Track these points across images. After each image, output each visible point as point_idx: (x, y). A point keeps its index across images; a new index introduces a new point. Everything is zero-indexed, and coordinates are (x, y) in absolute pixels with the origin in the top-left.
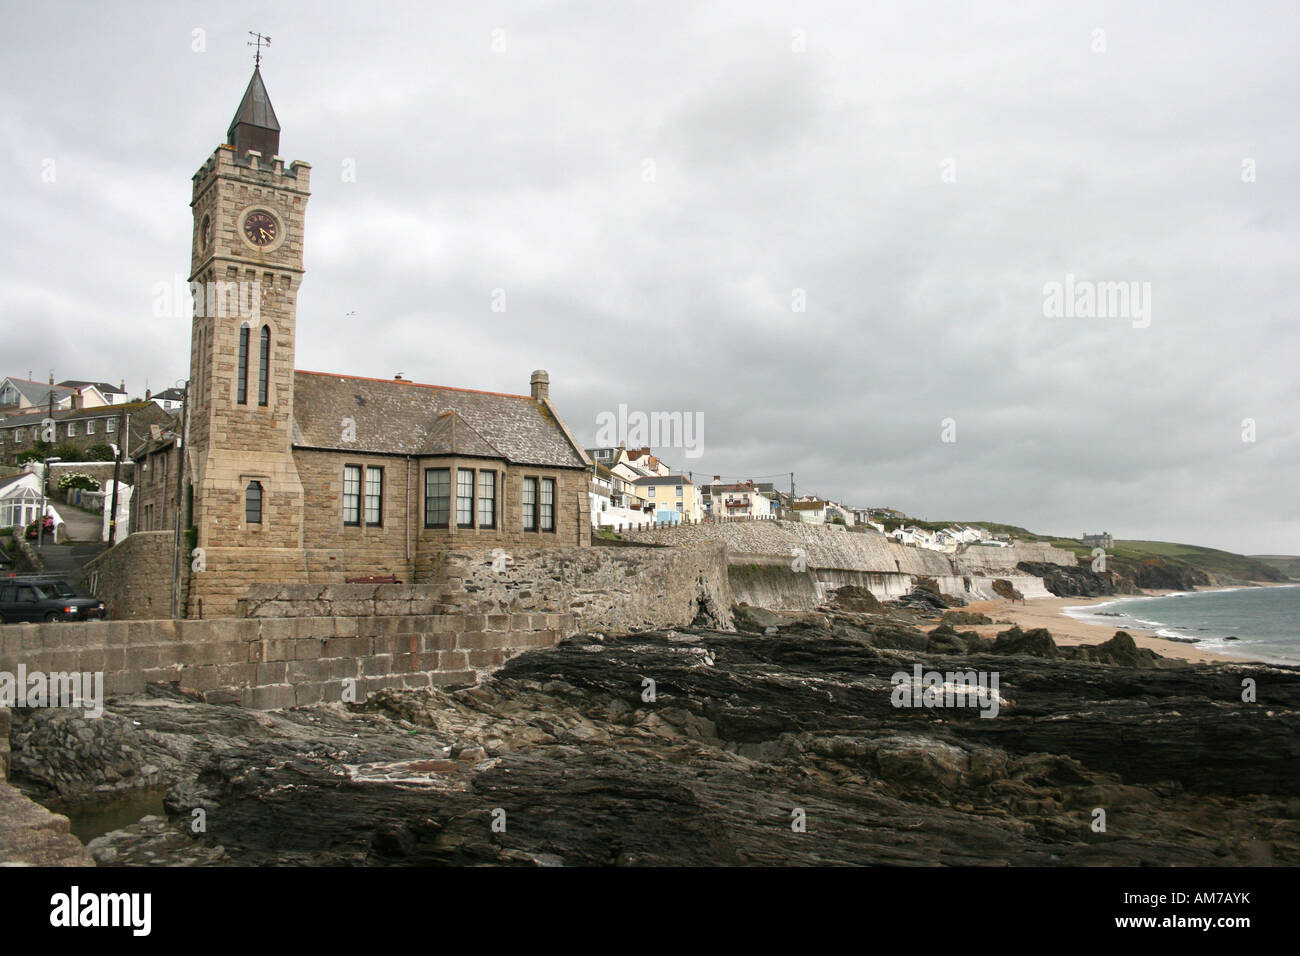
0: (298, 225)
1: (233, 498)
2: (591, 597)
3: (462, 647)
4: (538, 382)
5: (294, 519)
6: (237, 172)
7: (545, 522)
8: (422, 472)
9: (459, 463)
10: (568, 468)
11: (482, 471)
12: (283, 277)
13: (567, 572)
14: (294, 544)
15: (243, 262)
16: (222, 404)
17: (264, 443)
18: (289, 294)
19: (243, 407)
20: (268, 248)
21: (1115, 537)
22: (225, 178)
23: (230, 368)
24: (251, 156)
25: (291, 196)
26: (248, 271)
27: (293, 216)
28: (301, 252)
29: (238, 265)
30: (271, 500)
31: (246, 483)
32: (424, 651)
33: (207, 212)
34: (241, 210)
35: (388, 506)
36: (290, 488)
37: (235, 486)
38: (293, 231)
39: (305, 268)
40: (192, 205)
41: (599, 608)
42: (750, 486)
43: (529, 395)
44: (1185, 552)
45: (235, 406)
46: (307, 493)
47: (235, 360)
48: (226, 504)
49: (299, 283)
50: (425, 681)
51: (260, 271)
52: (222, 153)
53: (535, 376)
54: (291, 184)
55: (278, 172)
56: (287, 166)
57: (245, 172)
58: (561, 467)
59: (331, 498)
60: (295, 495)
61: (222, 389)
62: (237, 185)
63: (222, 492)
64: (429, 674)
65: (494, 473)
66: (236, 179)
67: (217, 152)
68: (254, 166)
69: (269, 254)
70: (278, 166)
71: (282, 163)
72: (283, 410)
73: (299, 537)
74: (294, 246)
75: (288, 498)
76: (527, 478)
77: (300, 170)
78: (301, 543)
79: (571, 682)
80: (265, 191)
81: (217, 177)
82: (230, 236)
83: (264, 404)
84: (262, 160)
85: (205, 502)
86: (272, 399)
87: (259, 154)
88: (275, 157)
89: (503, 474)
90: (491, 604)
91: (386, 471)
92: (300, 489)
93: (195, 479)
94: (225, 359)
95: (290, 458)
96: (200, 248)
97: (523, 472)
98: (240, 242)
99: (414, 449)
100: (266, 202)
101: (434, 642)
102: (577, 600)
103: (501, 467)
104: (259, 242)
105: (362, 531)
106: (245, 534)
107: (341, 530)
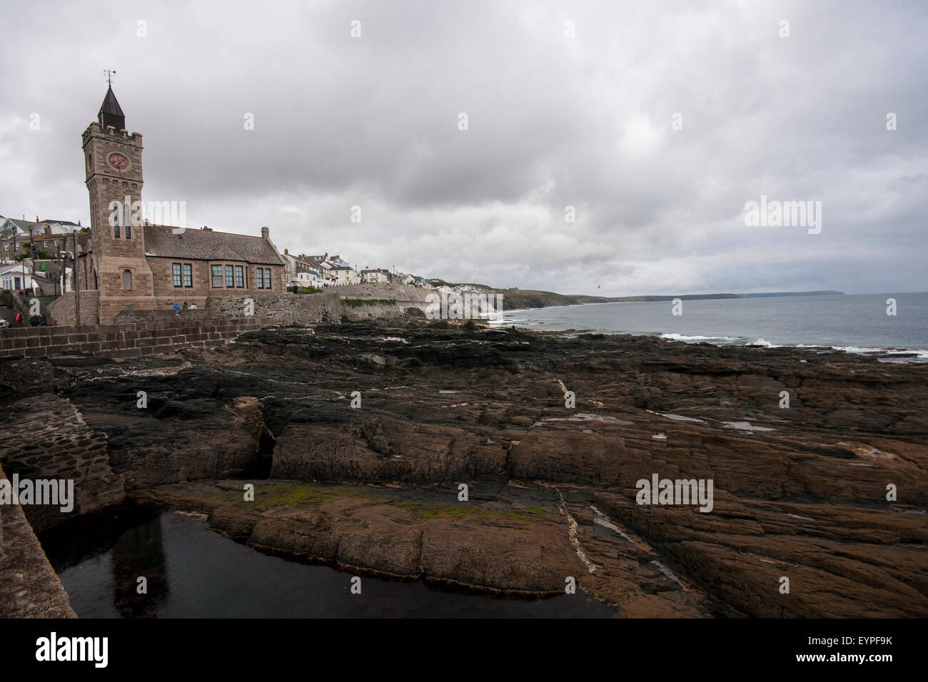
0: (139, 162)
1: (117, 277)
2: (275, 312)
3: (218, 331)
4: (265, 231)
5: (149, 285)
6: (103, 135)
7: (267, 285)
8: (210, 266)
9: (225, 263)
10: (276, 265)
11: (236, 266)
12: (133, 184)
13: (265, 303)
14: (150, 295)
15: (111, 177)
16: (107, 237)
17: (131, 254)
18: (136, 191)
19: (118, 239)
20: (123, 171)
21: (520, 289)
22: (97, 138)
24: (110, 129)
25: (133, 148)
26: (114, 180)
27: (135, 157)
28: (141, 173)
29: (109, 178)
30: (136, 277)
31: (122, 271)
32: (201, 333)
33: (90, 152)
34: (108, 152)
35: (195, 279)
36: (146, 272)
37: (117, 272)
38: (136, 164)
39: (144, 180)
40: (83, 148)
42: (379, 270)
43: (261, 236)
44: (543, 294)
45: (114, 238)
46: (154, 274)
48: (113, 279)
49: (142, 187)
50: (202, 344)
51: (121, 181)
52: (93, 126)
53: (263, 229)
54: (133, 143)
55: (125, 137)
56: (130, 134)
57: (108, 136)
58: (273, 265)
59: (166, 276)
60: (149, 275)
61: (106, 231)
62: (104, 141)
63: (110, 274)
64: (204, 342)
65: (242, 266)
66: (104, 139)
67: (91, 125)
68: (112, 133)
69: (124, 174)
70: (125, 134)
71: (127, 133)
72: (139, 240)
73: (152, 291)
74: (137, 171)
75: (144, 277)
76: (258, 268)
77: (136, 137)
78: (153, 294)
79: (261, 342)
80: (119, 145)
81: (92, 137)
82: (103, 164)
83: (129, 238)
84: (117, 131)
85: (101, 278)
86: (133, 236)
87: (114, 128)
88: (123, 130)
89: (246, 267)
90: (231, 315)
91: (193, 265)
92: (151, 272)
93: (96, 269)
94: (106, 218)
95: (145, 260)
96: (89, 167)
97: (256, 266)
98: (109, 168)
100: (121, 150)
101: (205, 330)
102: (269, 313)
103: (245, 265)
104: (118, 168)
105: (183, 289)
106: (124, 291)
107: (173, 289)
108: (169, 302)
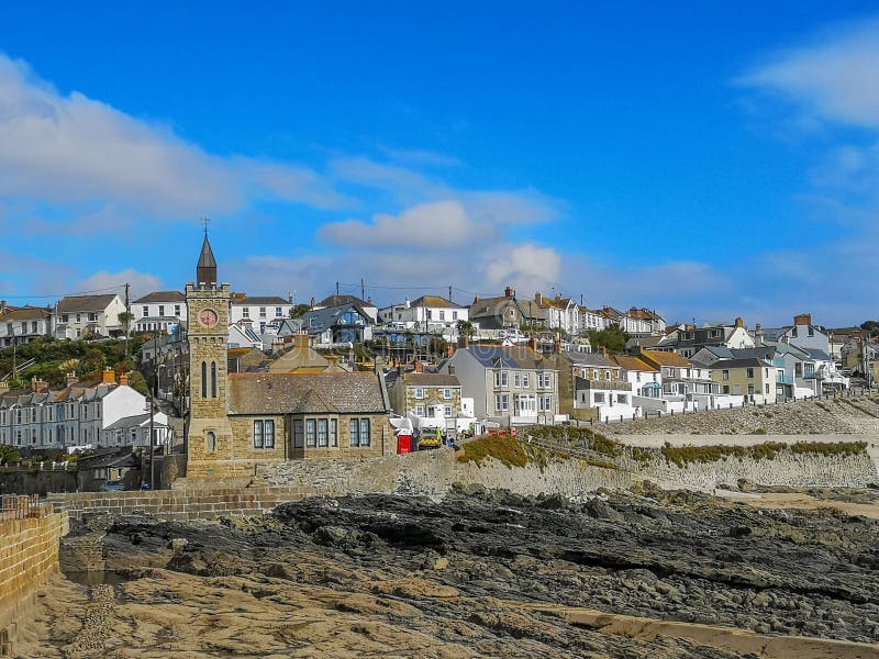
0: (225, 313)
1: (201, 440)
5: (230, 447)
7: (363, 441)
8: (292, 421)
9: (306, 417)
10: (375, 412)
11: (320, 419)
12: (220, 340)
14: (229, 458)
15: (201, 335)
16: (195, 399)
17: (215, 414)
18: (223, 346)
19: (204, 399)
20: (211, 327)
22: (191, 298)
23: (198, 383)
24: (201, 285)
25: (221, 301)
26: (203, 339)
27: (222, 310)
29: (198, 337)
30: (219, 439)
31: (206, 432)
34: (199, 310)
35: (277, 438)
36: (228, 433)
37: (202, 434)
38: (223, 316)
39: (229, 333)
41: (328, 484)
45: (201, 399)
47: (200, 378)
48: (198, 442)
49: (227, 341)
50: (240, 512)
51: (208, 337)
54: (221, 296)
55: (214, 290)
57: (199, 293)
58: (371, 413)
59: (247, 436)
60: (230, 436)
61: (195, 392)
62: (196, 301)
63: (196, 437)
64: (242, 510)
65: (327, 420)
66: (195, 298)
69: (212, 329)
70: (214, 288)
72: (223, 399)
73: (232, 454)
74: (224, 324)
75: (226, 439)
76: (352, 419)
77: (224, 287)
80: (208, 299)
81: (187, 298)
82: (195, 324)
83: (214, 396)
84: (207, 286)
86: (218, 395)
87: (205, 283)
91: (275, 421)
92: (231, 433)
94: (196, 378)
95: (227, 420)
97: (349, 417)
99: (291, 410)
104: (208, 324)
105: (263, 451)
106: (207, 456)
107: (253, 450)
108: (248, 466)
